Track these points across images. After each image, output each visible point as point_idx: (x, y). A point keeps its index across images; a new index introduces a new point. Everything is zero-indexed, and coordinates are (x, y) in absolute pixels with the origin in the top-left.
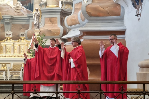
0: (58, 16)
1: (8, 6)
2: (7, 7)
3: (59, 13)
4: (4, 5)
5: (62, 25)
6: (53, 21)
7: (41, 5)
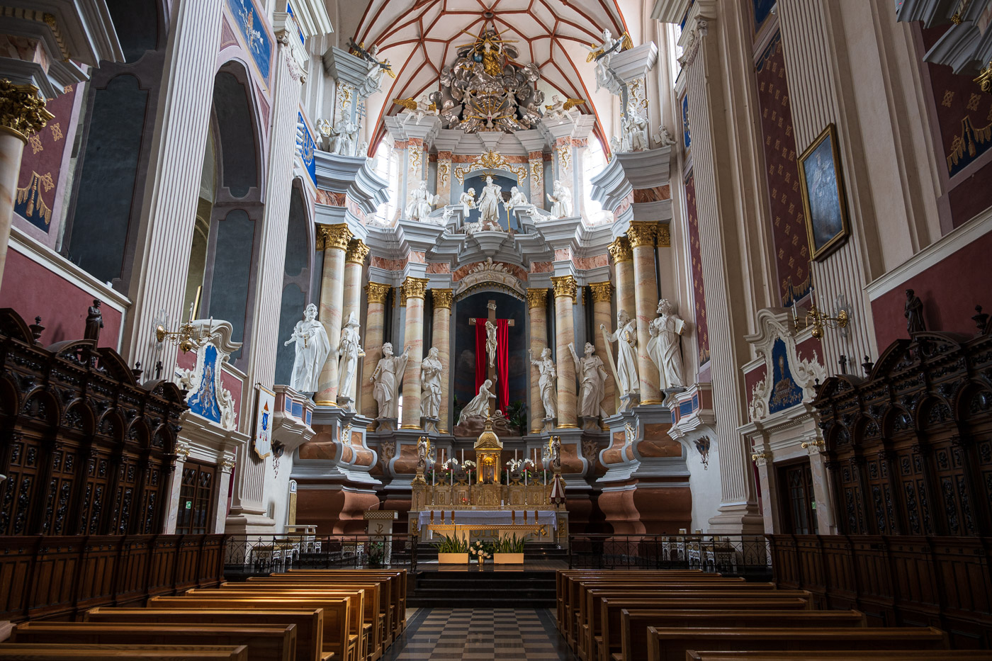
0: (578, 442)
1: (483, 418)
2: (481, 420)
3: (580, 437)
4: (476, 417)
5: (584, 456)
6: (569, 449)
7: (546, 422)
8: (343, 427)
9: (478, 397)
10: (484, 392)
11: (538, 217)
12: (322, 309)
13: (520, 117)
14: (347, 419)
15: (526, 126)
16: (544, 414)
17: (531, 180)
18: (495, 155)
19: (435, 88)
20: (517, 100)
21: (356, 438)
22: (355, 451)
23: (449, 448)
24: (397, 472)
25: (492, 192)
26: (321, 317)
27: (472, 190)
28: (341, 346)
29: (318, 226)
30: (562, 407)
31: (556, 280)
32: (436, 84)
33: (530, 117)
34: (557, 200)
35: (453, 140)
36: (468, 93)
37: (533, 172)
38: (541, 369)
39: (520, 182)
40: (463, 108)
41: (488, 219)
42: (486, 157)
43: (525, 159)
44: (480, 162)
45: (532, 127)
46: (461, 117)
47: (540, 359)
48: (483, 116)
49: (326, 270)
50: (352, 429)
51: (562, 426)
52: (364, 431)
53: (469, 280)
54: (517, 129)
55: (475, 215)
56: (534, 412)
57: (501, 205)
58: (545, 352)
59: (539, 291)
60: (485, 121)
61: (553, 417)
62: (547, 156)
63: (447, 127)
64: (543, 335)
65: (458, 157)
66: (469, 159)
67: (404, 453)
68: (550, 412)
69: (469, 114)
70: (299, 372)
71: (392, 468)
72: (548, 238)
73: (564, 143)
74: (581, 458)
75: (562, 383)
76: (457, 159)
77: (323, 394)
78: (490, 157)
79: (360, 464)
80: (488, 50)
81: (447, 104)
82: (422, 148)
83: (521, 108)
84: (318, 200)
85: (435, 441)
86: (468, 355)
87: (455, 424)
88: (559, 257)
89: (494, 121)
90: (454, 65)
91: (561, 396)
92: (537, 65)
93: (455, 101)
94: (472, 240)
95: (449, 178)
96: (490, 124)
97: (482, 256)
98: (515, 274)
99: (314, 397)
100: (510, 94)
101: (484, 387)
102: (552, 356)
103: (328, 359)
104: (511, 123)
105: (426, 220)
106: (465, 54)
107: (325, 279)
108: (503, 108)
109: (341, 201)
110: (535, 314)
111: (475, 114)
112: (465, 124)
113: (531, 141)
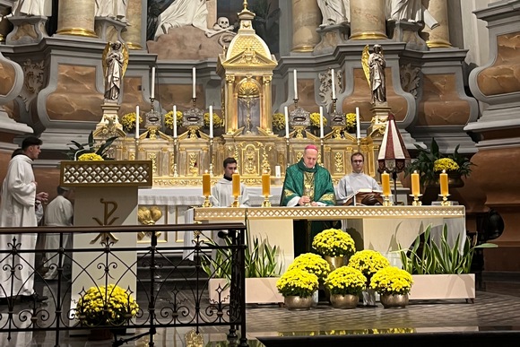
0: (394, 64)
2: (196, 33)
5: (406, 89)
7: (324, 33)
24: (52, 116)
61: (340, 20)
67: (65, 80)
71: (42, 108)
74: (402, 94)
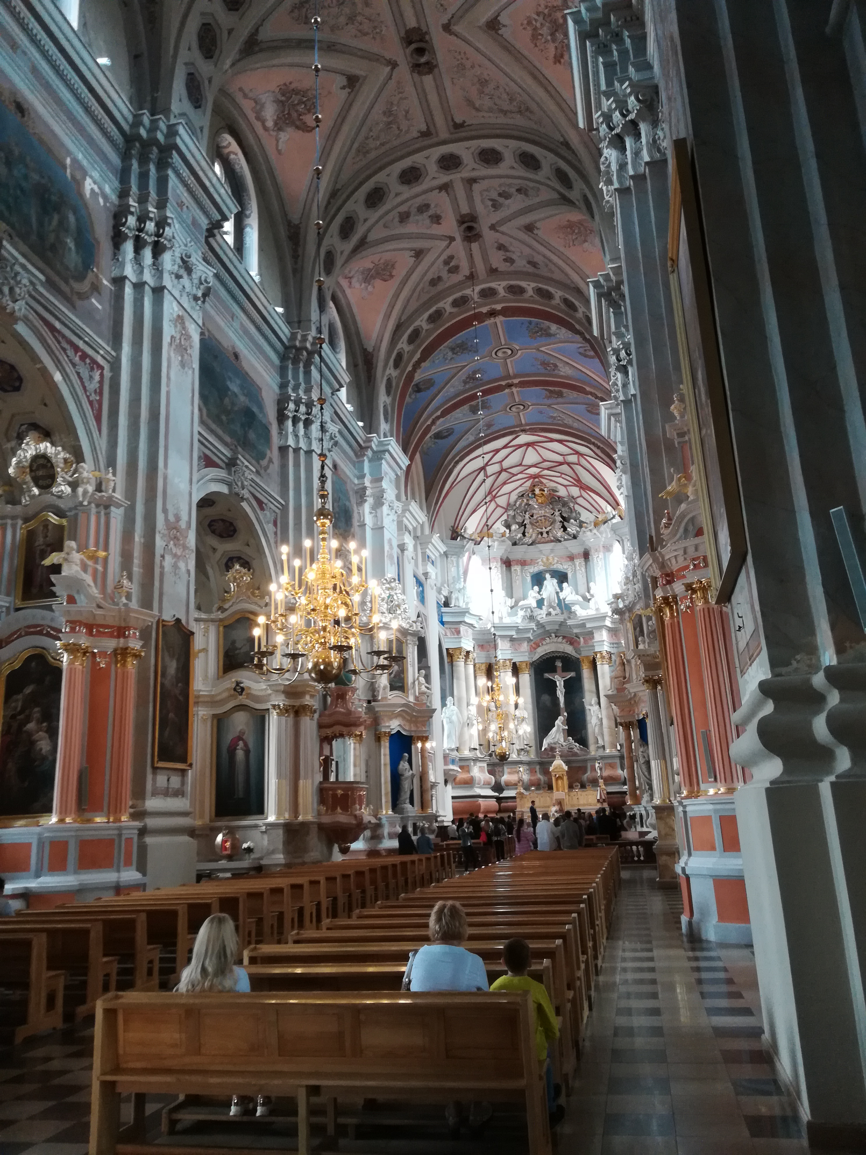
4: (554, 743)
5: (622, 769)
6: (612, 766)
7: (598, 747)
8: (475, 765)
9: (554, 729)
10: (559, 726)
11: (581, 612)
12: (455, 698)
13: (565, 529)
14: (476, 760)
15: (570, 535)
16: (597, 742)
17: (578, 574)
18: (550, 558)
19: (505, 517)
20: (562, 517)
21: (481, 769)
22: (482, 778)
23: (538, 767)
24: (507, 786)
25: (550, 584)
26: (456, 703)
27: (536, 588)
28: (468, 718)
29: (447, 649)
30: (607, 738)
31: (596, 653)
32: (505, 515)
33: (572, 529)
34: (592, 596)
35: (519, 552)
36: (527, 516)
37: (578, 568)
38: (592, 712)
39: (570, 576)
40: (525, 528)
41: (550, 606)
42: (545, 560)
43: (571, 558)
44: (540, 563)
45: (575, 537)
46: (524, 534)
47: (591, 705)
48: (540, 530)
49: (455, 675)
50: (479, 764)
51: (608, 751)
52: (485, 765)
53: (541, 652)
54: (565, 540)
55: (540, 603)
56: (591, 740)
57: (557, 593)
58: (594, 700)
59: (587, 657)
60: (542, 533)
61: (603, 744)
62: (586, 555)
63: (515, 544)
64: (594, 688)
65: (525, 561)
66: (532, 562)
67: (509, 773)
68: (601, 743)
69: (530, 530)
70: (448, 737)
71: (503, 783)
72: (588, 625)
73: (596, 551)
74: (620, 772)
75: (605, 722)
76: (523, 563)
77: (462, 748)
78: (548, 559)
79: (486, 784)
80: (537, 491)
81: (514, 527)
82: (499, 563)
83: (566, 524)
84: (446, 635)
85: (529, 763)
86: (546, 698)
87: (541, 748)
88: (597, 637)
89: (547, 533)
90: (516, 502)
91: (606, 731)
92: (573, 497)
93: (518, 523)
94: (540, 625)
95: (520, 577)
96: (545, 535)
97: (548, 634)
98: (571, 644)
99: (458, 749)
100: (557, 513)
101: (557, 722)
102: (599, 704)
103: (462, 728)
104: (560, 533)
105: (507, 621)
106: (522, 496)
107: (455, 681)
108: (553, 523)
109: (458, 632)
110: (586, 673)
111: (533, 529)
112: (527, 540)
113: (575, 548)
